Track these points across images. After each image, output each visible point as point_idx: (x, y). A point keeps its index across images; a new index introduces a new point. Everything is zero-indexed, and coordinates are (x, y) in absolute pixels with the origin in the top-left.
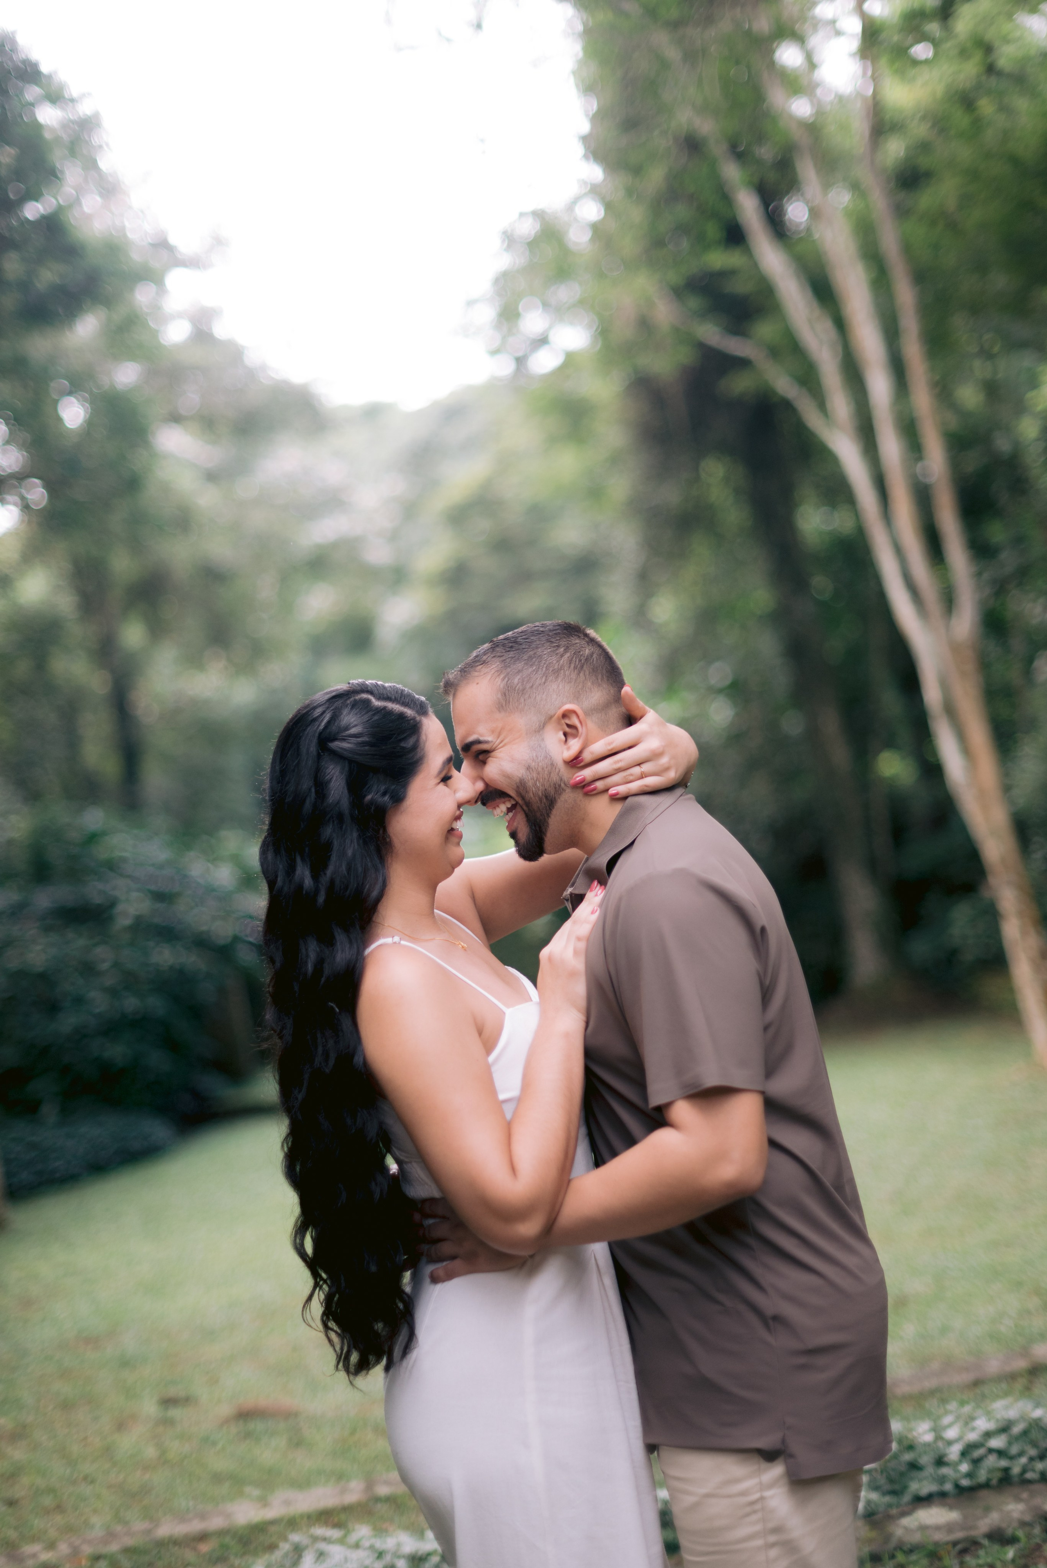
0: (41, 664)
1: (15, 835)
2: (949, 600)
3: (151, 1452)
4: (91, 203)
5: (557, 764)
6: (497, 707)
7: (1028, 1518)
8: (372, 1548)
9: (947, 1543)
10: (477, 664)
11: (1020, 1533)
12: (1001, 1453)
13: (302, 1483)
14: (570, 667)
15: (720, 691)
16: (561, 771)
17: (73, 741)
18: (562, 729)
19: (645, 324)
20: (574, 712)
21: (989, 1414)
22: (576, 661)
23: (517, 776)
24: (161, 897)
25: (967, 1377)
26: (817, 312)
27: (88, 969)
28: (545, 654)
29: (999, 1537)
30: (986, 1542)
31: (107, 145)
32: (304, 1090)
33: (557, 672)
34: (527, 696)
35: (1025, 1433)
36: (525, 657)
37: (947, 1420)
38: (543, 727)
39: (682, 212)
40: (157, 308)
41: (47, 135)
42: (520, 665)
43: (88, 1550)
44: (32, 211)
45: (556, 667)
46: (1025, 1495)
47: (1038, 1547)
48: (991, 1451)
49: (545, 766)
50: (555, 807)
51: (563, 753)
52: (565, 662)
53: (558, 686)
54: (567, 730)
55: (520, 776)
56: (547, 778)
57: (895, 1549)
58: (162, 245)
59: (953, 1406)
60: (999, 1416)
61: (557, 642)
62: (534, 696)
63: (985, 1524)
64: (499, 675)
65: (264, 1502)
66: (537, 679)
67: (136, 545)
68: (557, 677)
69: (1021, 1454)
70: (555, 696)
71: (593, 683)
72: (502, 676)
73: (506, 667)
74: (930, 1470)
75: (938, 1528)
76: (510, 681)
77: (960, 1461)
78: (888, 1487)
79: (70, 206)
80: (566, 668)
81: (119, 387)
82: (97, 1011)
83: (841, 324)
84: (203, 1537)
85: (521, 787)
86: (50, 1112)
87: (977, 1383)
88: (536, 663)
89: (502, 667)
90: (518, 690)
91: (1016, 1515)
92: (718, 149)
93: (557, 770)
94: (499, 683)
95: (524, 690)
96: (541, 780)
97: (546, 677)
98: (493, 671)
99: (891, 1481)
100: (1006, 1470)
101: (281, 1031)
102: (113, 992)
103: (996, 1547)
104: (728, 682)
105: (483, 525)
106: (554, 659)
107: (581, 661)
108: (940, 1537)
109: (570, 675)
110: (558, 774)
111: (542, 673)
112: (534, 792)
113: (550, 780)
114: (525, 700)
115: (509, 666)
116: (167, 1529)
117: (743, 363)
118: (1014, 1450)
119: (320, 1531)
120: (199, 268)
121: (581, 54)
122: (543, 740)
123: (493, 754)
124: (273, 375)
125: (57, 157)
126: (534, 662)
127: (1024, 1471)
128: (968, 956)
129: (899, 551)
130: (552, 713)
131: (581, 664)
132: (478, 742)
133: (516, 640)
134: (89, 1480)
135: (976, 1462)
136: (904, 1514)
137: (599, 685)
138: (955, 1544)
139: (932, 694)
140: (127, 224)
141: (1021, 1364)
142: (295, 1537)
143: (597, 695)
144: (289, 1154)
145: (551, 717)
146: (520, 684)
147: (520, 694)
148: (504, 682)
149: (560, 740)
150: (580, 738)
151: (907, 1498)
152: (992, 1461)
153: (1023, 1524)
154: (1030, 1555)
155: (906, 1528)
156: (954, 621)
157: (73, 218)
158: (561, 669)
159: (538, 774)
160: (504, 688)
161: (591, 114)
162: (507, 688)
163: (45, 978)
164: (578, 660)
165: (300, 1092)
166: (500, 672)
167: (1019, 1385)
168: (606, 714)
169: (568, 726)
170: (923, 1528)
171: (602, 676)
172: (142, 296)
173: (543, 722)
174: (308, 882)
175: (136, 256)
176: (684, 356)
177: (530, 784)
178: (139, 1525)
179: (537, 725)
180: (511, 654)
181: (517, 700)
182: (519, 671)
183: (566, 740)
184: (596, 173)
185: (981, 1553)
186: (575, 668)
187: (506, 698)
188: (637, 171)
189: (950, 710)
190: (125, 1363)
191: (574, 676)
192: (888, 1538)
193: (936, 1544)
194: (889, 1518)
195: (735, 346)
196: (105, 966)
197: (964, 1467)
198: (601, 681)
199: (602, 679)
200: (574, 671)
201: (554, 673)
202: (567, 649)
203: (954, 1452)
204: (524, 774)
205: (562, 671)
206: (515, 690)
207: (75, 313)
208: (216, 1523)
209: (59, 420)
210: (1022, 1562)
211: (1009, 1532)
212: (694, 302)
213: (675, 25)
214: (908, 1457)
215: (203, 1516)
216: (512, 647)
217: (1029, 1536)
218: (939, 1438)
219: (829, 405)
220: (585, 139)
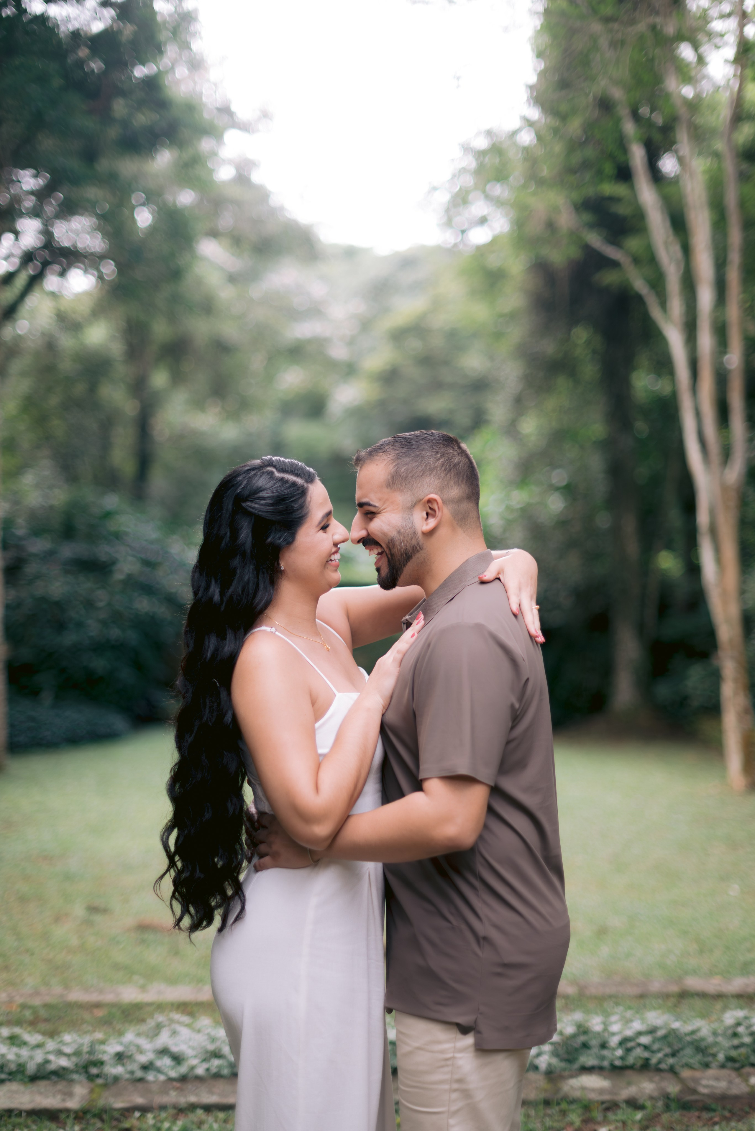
0: (93, 388)
1: (55, 502)
2: (727, 453)
3: (74, 941)
4: (181, 72)
5: (418, 533)
6: (386, 484)
7: (656, 1094)
8: (208, 1034)
9: (597, 1102)
10: (380, 451)
11: (648, 1104)
12: (646, 1048)
13: (172, 981)
14: (441, 468)
15: (557, 489)
16: (419, 538)
17: (106, 446)
18: (426, 510)
19: (551, 226)
20: (435, 500)
21: (643, 1020)
22: (446, 465)
23: (390, 536)
24: (148, 563)
25: (635, 991)
26: (671, 238)
27: (89, 604)
28: (427, 456)
29: (633, 1104)
30: (623, 1105)
31: (200, 33)
32: (193, 735)
33: (431, 470)
34: (407, 482)
35: (665, 1037)
36: (413, 455)
37: (614, 1018)
38: (414, 506)
39: (590, 152)
40: (214, 154)
41: (159, 18)
42: (408, 459)
43: (19, 1000)
44: (140, 72)
45: (432, 467)
46: (657, 1078)
47: (658, 1115)
48: (639, 1045)
49: (410, 533)
50: (411, 561)
51: (423, 526)
52: (439, 465)
53: (430, 480)
54: (429, 511)
55: (392, 536)
56: (409, 541)
57: (562, 1099)
58: (226, 110)
59: (621, 1008)
60: (649, 1023)
61: (437, 449)
62: (413, 483)
63: (627, 1092)
64: (392, 463)
65: (143, 988)
66: (417, 472)
67: (172, 318)
68: (431, 474)
69: (659, 1050)
70: (426, 486)
71: (454, 483)
72: (394, 464)
73: (398, 458)
74: (595, 1050)
75: (593, 1090)
76: (398, 469)
77: (617, 1048)
78: (566, 1056)
79: (167, 72)
80: (438, 469)
81: (178, 204)
82: (92, 634)
83: (687, 249)
84: (98, 1005)
85: (391, 542)
86: (47, 697)
87: (642, 996)
88: (419, 461)
89: (396, 458)
90: (403, 476)
91: (648, 1091)
92: (623, 112)
93: (417, 537)
94: (391, 469)
95: (406, 477)
96: (405, 542)
97: (424, 472)
98: (389, 459)
99: (568, 1052)
100: (647, 1060)
101: (185, 694)
102: (104, 623)
103: (629, 1110)
104: (564, 483)
105: (415, 344)
106: (432, 460)
107: (450, 466)
108: (593, 1096)
109: (440, 474)
110: (417, 540)
111: (422, 469)
112: (399, 549)
113: (411, 543)
114: (405, 484)
115: (400, 459)
116: (76, 995)
117: (615, 264)
118: (656, 1047)
119: (177, 1016)
120: (249, 132)
121: (539, 27)
122: (412, 515)
123: (378, 515)
124: (288, 215)
125: (163, 35)
126: (418, 460)
127: (659, 1062)
128: (695, 703)
129: (698, 414)
130: (421, 497)
131: (450, 468)
132: (369, 504)
133: (410, 441)
134: (30, 952)
135: (628, 1050)
136: (572, 1076)
137: (459, 485)
138: (603, 1103)
139: (703, 518)
140: (204, 91)
141: (674, 989)
142: (160, 1018)
143: (456, 491)
144: (174, 777)
145: (420, 500)
146: (405, 473)
147: (403, 480)
148: (394, 469)
149: (423, 518)
150: (436, 519)
151: (576, 1066)
152: (639, 1052)
153: (651, 1098)
154: (652, 1120)
155: (572, 1087)
156: (727, 471)
157: (168, 81)
158: (435, 469)
159: (404, 537)
160: (393, 473)
161: (539, 70)
162: (395, 473)
163: (59, 605)
164: (448, 465)
165: (190, 737)
166: (393, 461)
167: (670, 1003)
168: (458, 506)
169: (430, 508)
170: (583, 1088)
171: (463, 479)
172: (206, 145)
173: (415, 502)
174: (217, 597)
175: (206, 115)
176: (574, 252)
177: (398, 543)
178: (58, 990)
179: (410, 504)
180: (404, 450)
181: (401, 483)
182: (406, 464)
183: (427, 518)
184: (535, 114)
185: (620, 1112)
186: (445, 470)
187: (393, 480)
188: (564, 118)
189: (713, 531)
190: (68, 877)
191: (443, 475)
192: (558, 1090)
193: (590, 1101)
194: (562, 1077)
195: (611, 252)
196: (101, 604)
197: (619, 1052)
198: (461, 482)
199: (462, 481)
200: (444, 472)
201: (430, 471)
202: (443, 455)
203: (614, 1041)
204: (395, 535)
205: (435, 471)
206: (400, 476)
207: (158, 148)
208: (109, 998)
209: (134, 221)
210: (645, 1123)
211: (641, 1101)
212: (587, 217)
213: (607, 20)
214: (582, 1038)
215: (101, 991)
216: (406, 445)
217: (654, 1107)
218: (605, 1030)
219: (668, 304)
220: (531, 88)
